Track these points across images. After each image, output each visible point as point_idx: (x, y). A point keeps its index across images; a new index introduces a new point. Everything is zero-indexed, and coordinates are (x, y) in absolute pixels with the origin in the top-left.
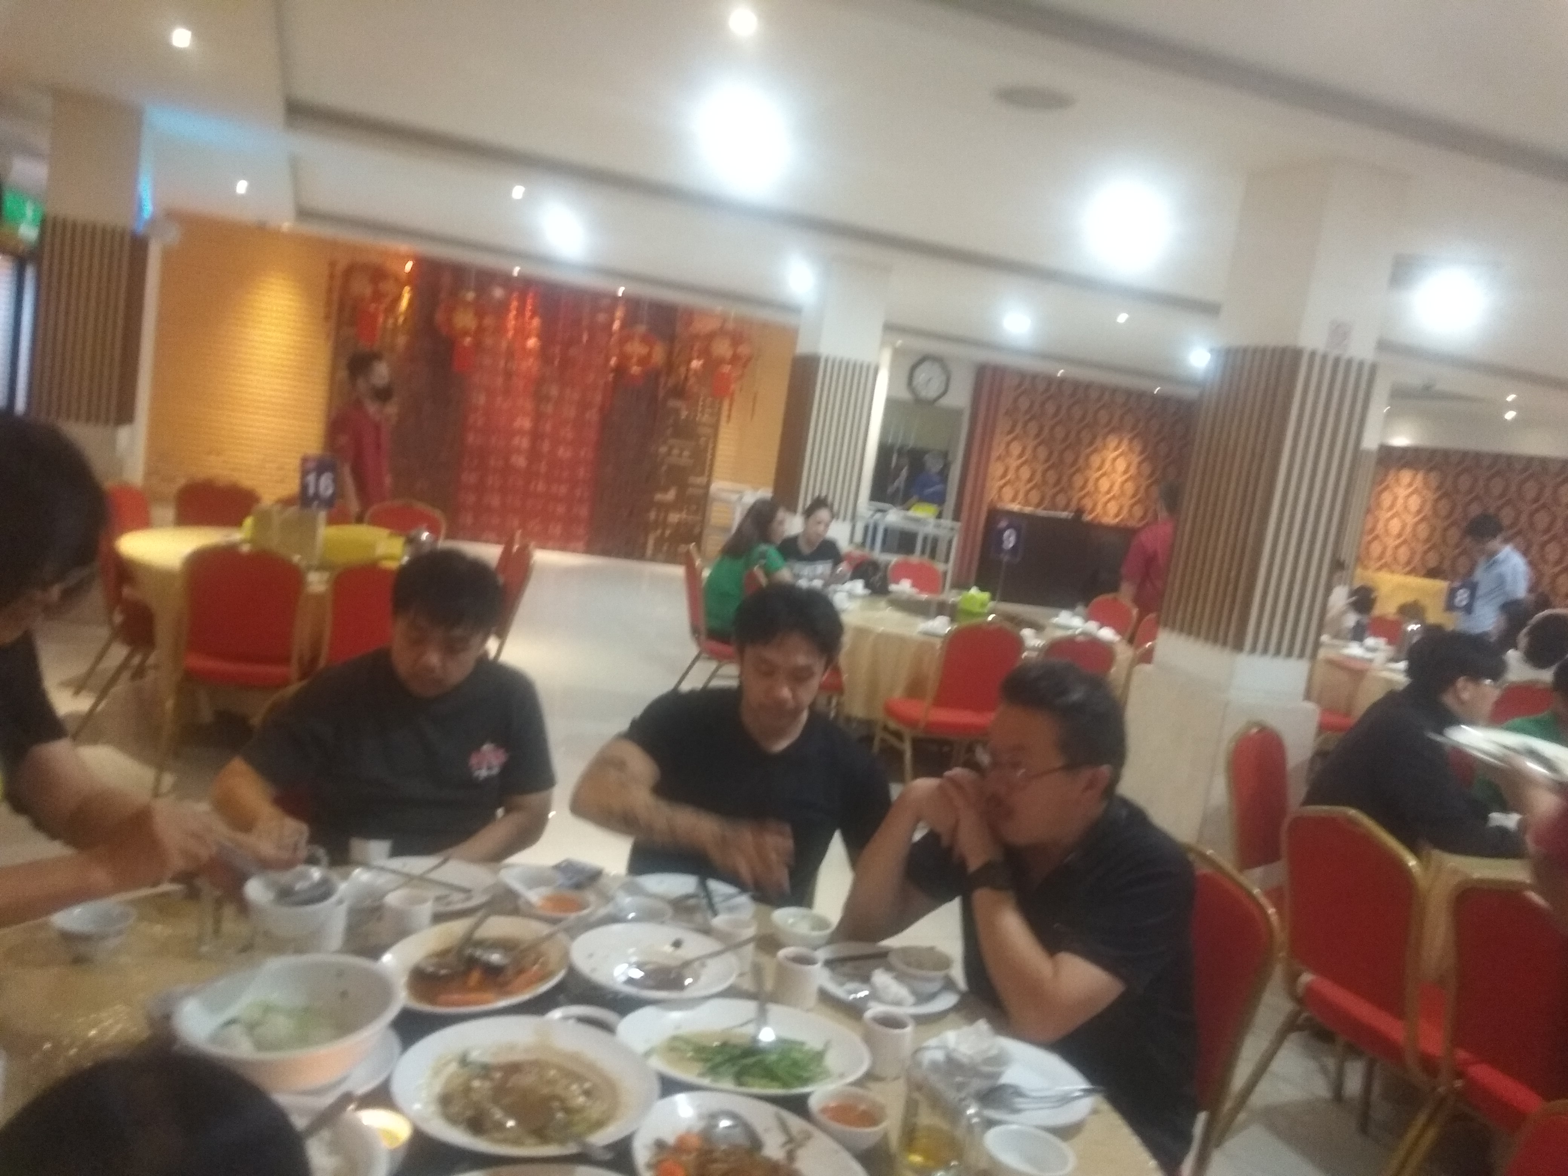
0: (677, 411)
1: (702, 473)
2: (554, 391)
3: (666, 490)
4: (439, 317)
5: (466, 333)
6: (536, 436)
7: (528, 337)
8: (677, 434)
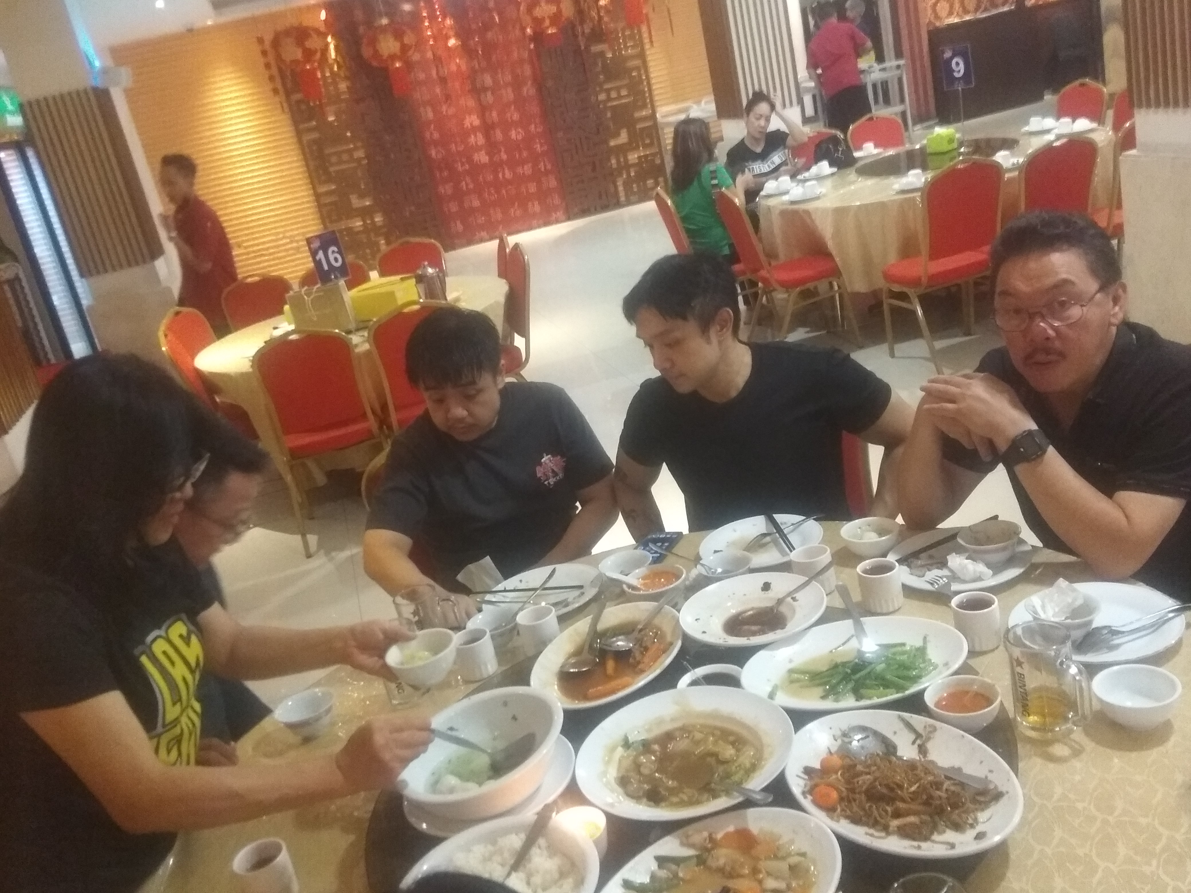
0: (602, 54)
1: (644, 106)
2: (488, 80)
3: (617, 135)
4: (366, 52)
5: (393, 57)
6: (487, 129)
7: (447, 38)
8: (609, 77)
